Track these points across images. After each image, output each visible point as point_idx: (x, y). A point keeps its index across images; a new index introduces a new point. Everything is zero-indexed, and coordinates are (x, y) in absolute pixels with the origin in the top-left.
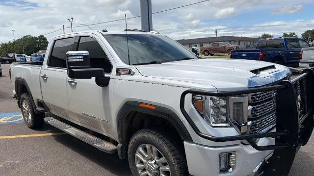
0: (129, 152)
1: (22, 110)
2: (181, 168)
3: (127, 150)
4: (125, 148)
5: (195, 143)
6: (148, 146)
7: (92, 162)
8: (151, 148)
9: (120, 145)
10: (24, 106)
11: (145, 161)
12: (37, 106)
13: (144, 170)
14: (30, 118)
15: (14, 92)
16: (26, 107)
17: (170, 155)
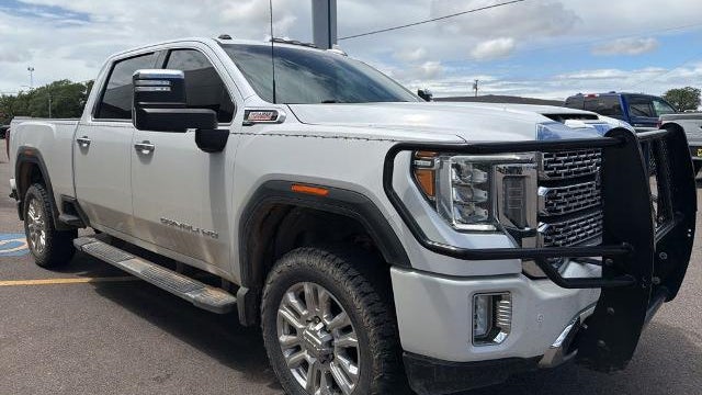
0: (262, 308)
1: (27, 224)
2: (382, 337)
3: (260, 303)
4: (254, 297)
5: (417, 270)
6: (307, 288)
7: (176, 340)
8: (316, 292)
9: (243, 291)
10: (31, 214)
11: (301, 326)
12: (60, 210)
13: (298, 349)
14: (43, 242)
15: (13, 182)
16: (36, 216)
17: (359, 304)
